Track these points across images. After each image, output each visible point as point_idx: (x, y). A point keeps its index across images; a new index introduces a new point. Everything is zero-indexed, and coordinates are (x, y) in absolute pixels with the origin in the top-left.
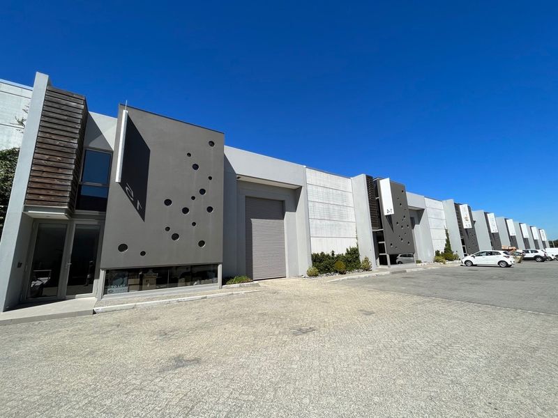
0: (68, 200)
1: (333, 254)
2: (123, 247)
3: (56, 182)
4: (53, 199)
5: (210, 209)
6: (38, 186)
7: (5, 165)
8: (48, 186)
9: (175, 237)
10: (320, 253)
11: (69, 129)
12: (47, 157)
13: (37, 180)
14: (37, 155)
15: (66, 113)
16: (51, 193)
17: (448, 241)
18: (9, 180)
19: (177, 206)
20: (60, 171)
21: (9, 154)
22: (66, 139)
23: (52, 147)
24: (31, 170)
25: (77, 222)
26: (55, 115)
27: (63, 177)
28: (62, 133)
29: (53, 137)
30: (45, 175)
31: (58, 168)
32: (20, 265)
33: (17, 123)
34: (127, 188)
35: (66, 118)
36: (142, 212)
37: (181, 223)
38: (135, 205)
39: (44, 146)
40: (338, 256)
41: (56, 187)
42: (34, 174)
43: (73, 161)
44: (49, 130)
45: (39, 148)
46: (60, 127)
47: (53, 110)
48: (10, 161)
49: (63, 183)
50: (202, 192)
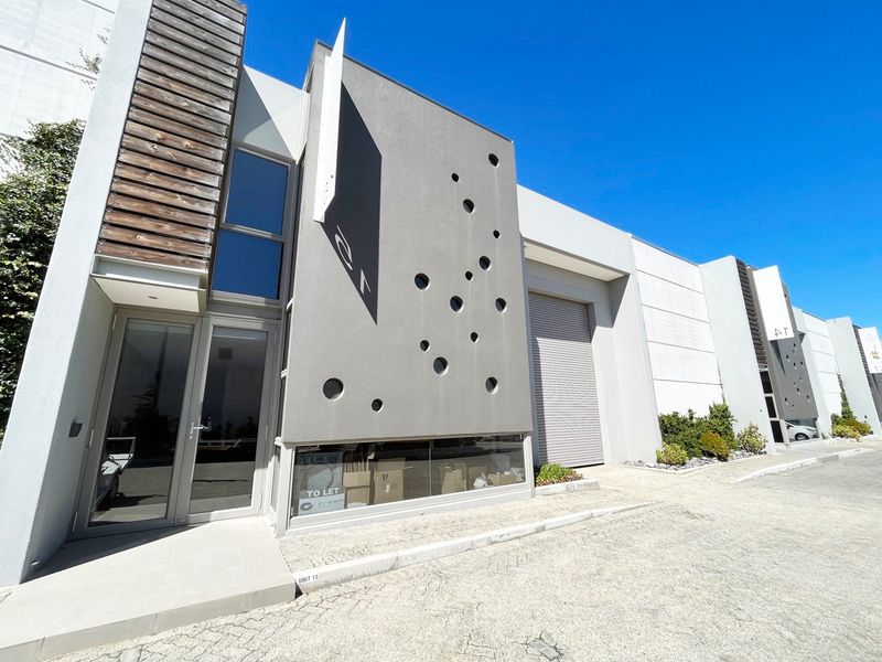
0: (207, 252)
1: (691, 418)
2: (333, 387)
3: (180, 201)
4: (170, 245)
5: (501, 304)
6: (135, 206)
7: (50, 160)
8: (160, 211)
9: (441, 364)
10: (671, 413)
11: (210, 74)
12: (158, 135)
13: (131, 190)
14: (132, 126)
15: (205, 35)
16: (167, 228)
17: (844, 397)
18: (58, 201)
19: (438, 292)
20: (190, 174)
21: (61, 136)
22: (205, 98)
23: (172, 113)
24: (118, 161)
25: (218, 320)
26: (179, 36)
27: (196, 191)
28: (194, 81)
29: (175, 87)
30: (151, 179)
31: (185, 166)
32: (75, 429)
33: (84, 65)
34: (338, 239)
35: (204, 47)
36: (370, 299)
37: (449, 334)
38: (357, 284)
39: (152, 106)
40: (700, 421)
41: (180, 215)
42: (125, 173)
43: (220, 155)
44: (164, 69)
45: (137, 108)
46: (190, 66)
47: (175, 22)
48: (63, 152)
49: (197, 207)
50: (485, 262)
